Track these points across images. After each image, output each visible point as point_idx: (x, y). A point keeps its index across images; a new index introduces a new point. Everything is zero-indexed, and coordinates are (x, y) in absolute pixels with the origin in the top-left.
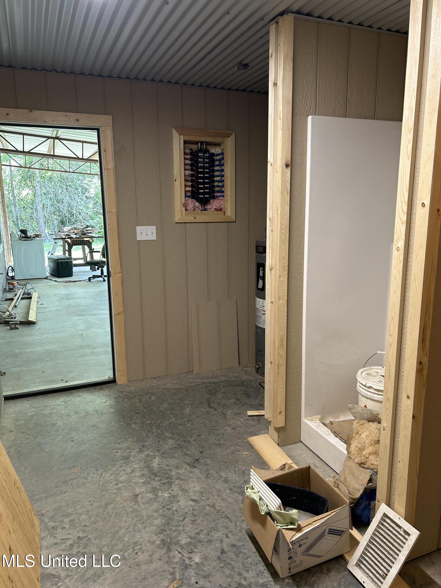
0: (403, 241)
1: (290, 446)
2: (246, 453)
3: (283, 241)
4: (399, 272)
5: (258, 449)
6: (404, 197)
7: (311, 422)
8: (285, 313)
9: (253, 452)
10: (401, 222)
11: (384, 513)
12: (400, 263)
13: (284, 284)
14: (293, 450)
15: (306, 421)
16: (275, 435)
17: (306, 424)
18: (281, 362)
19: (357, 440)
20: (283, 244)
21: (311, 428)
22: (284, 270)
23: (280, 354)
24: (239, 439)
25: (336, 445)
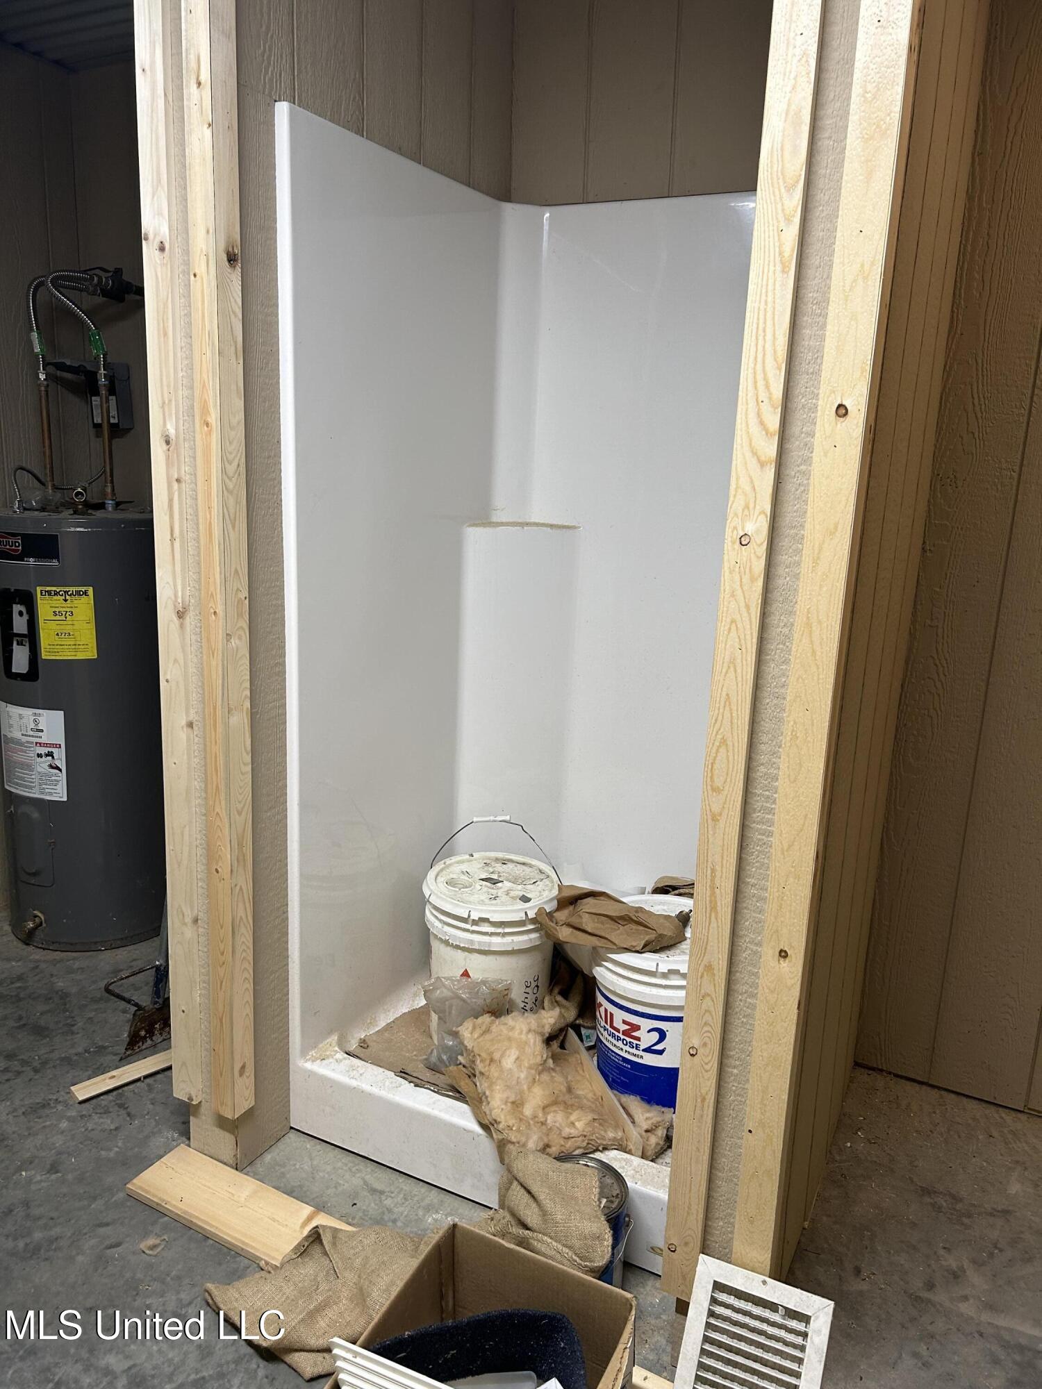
0: (763, 518)
1: (268, 1157)
2: (151, 1241)
3: (232, 516)
4: (747, 607)
5: (185, 1212)
6: (767, 386)
7: (324, 1062)
8: (248, 754)
9: (166, 1228)
10: (754, 461)
11: (715, 1281)
12: (753, 580)
13: (240, 658)
14: (284, 1166)
15: (308, 1065)
16: (225, 1142)
17: (311, 1074)
18: (241, 913)
19: (499, 1082)
20: (234, 527)
21: (332, 1083)
22: (240, 615)
23: (238, 888)
24: (95, 1198)
25: (436, 1113)
